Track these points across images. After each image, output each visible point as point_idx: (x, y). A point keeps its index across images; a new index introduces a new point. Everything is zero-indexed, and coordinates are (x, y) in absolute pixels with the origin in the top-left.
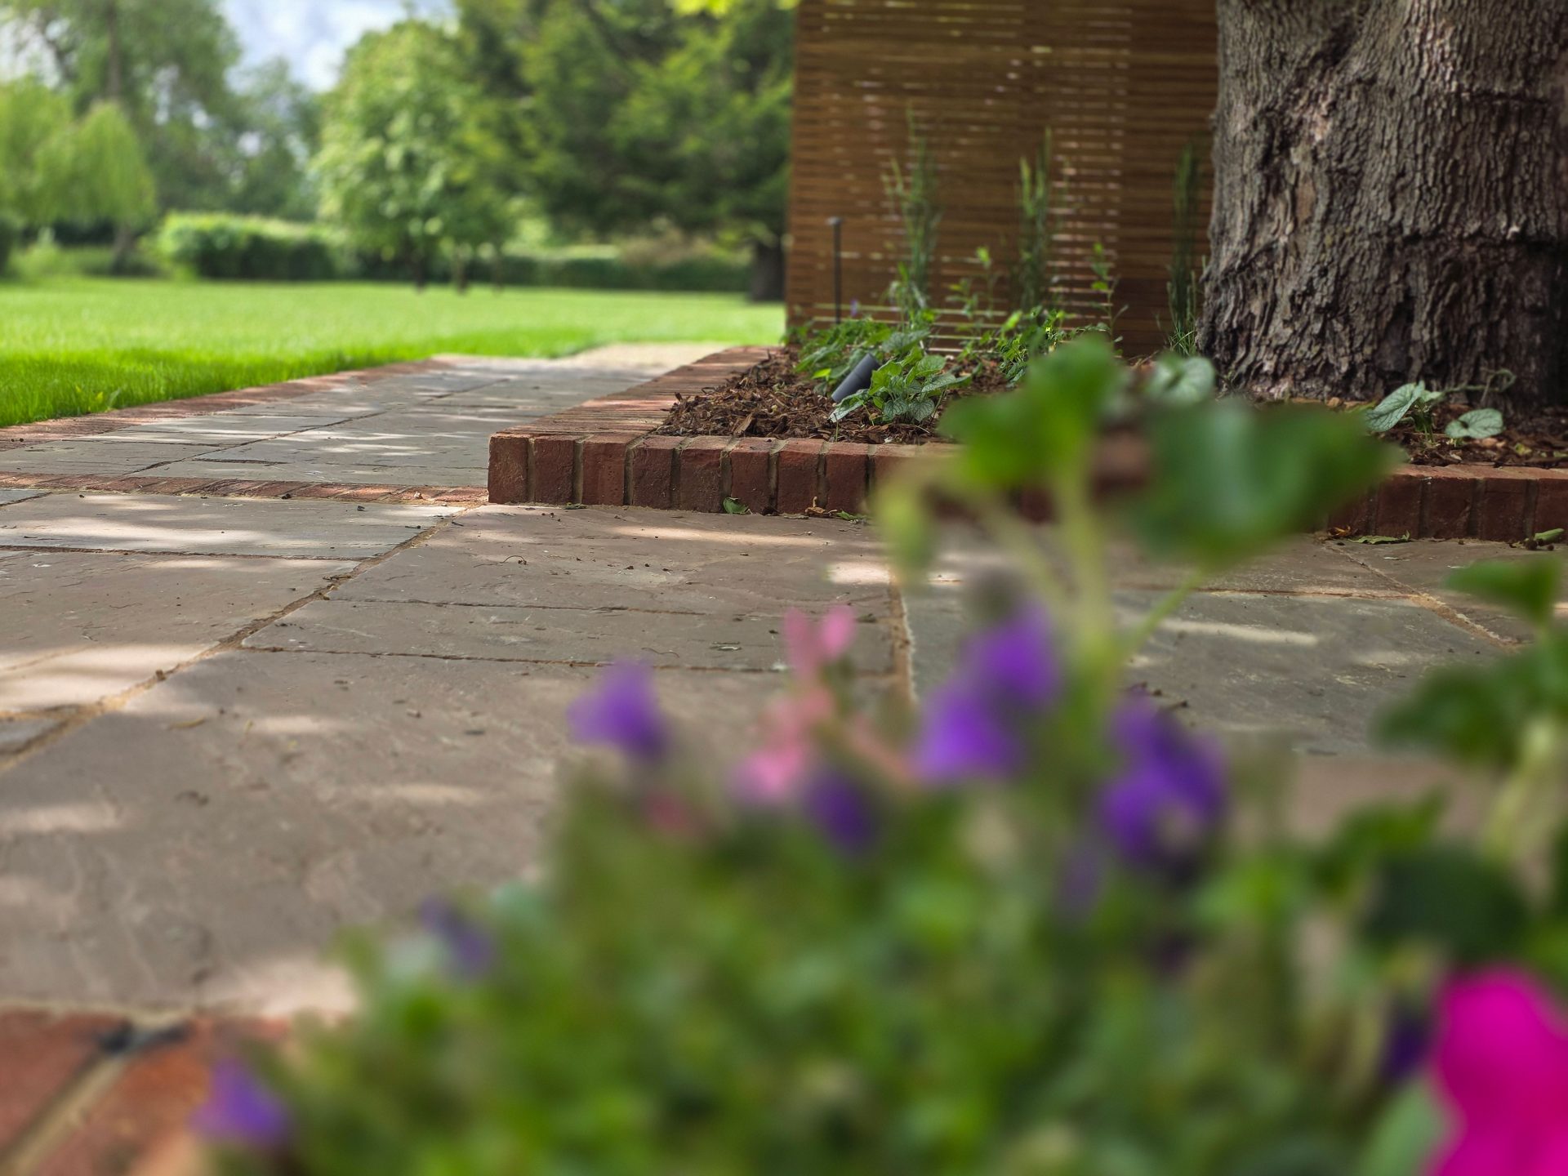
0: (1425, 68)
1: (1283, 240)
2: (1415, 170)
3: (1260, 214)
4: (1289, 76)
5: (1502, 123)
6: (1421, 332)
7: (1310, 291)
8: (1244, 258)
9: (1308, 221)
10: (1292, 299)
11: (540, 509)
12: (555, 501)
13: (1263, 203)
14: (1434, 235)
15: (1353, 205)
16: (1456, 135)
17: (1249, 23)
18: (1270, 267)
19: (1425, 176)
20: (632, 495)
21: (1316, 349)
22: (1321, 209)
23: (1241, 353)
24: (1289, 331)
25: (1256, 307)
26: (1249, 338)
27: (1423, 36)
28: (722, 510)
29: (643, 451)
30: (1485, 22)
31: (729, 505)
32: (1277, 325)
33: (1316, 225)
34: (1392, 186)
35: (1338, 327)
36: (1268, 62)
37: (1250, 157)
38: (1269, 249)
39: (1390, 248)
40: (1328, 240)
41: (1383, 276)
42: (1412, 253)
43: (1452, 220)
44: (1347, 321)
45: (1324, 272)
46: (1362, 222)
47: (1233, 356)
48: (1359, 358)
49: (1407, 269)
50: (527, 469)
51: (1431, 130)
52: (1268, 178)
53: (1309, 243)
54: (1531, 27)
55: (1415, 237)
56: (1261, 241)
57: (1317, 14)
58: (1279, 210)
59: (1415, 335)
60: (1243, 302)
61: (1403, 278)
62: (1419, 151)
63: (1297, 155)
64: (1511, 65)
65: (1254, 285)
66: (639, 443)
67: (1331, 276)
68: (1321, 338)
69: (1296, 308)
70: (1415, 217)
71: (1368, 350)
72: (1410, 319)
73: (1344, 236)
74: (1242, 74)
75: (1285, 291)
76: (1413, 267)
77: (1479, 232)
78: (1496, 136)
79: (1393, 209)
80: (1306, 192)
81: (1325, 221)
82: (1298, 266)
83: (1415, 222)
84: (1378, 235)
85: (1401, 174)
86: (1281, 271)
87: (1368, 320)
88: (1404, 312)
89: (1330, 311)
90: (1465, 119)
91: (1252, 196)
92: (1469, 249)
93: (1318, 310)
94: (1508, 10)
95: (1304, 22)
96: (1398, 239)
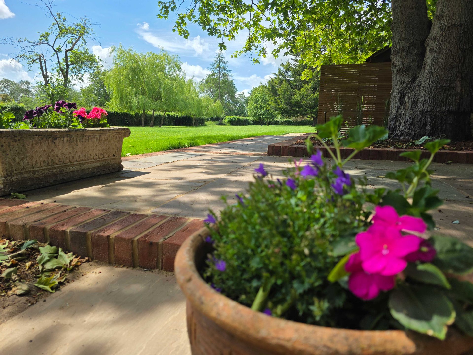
0: (430, 82)
1: (403, 113)
2: (428, 100)
3: (399, 108)
4: (405, 85)
5: (445, 91)
6: (428, 128)
7: (408, 121)
8: (396, 116)
9: (407, 109)
10: (404, 123)
11: (275, 156)
12: (277, 155)
13: (399, 107)
14: (431, 111)
15: (416, 107)
16: (436, 94)
17: (398, 77)
18: (400, 117)
19: (430, 101)
20: (289, 154)
21: (408, 131)
22: (410, 107)
23: (395, 132)
24: (403, 128)
25: (397, 124)
26: (396, 129)
27: (430, 77)
28: (303, 157)
29: (291, 148)
30: (442, 74)
31: (304, 156)
32: (401, 127)
33: (409, 110)
34: (423, 103)
35: (412, 127)
36: (401, 83)
37: (397, 99)
38: (400, 114)
39: (423, 114)
40: (411, 112)
41: (421, 118)
42: (427, 114)
43: (435, 108)
44: (414, 126)
45: (410, 118)
46: (417, 109)
47: (393, 132)
48: (416, 132)
49: (426, 117)
50: (273, 151)
51: (431, 93)
52: (400, 103)
53: (408, 113)
54: (451, 74)
55: (427, 111)
56: (399, 113)
57: (410, 74)
58: (402, 108)
59: (427, 128)
60: (395, 123)
61: (425, 119)
62: (429, 97)
63: (406, 98)
64: (447, 81)
65: (397, 120)
66: (291, 147)
67: (411, 119)
68: (409, 129)
69: (405, 124)
70: (427, 108)
71: (418, 131)
72: (426, 126)
73: (414, 112)
74: (396, 85)
75: (403, 121)
76: (427, 117)
77: (440, 110)
78: (444, 93)
79: (423, 107)
80: (407, 104)
81: (410, 109)
82: (405, 117)
83: (428, 109)
84: (420, 111)
85: (425, 101)
86: (402, 118)
87: (418, 126)
88: (425, 124)
89: (411, 124)
90: (438, 91)
91: (397, 106)
92: (438, 113)
93: (409, 124)
94: (447, 71)
95: (408, 76)
96: (424, 112)
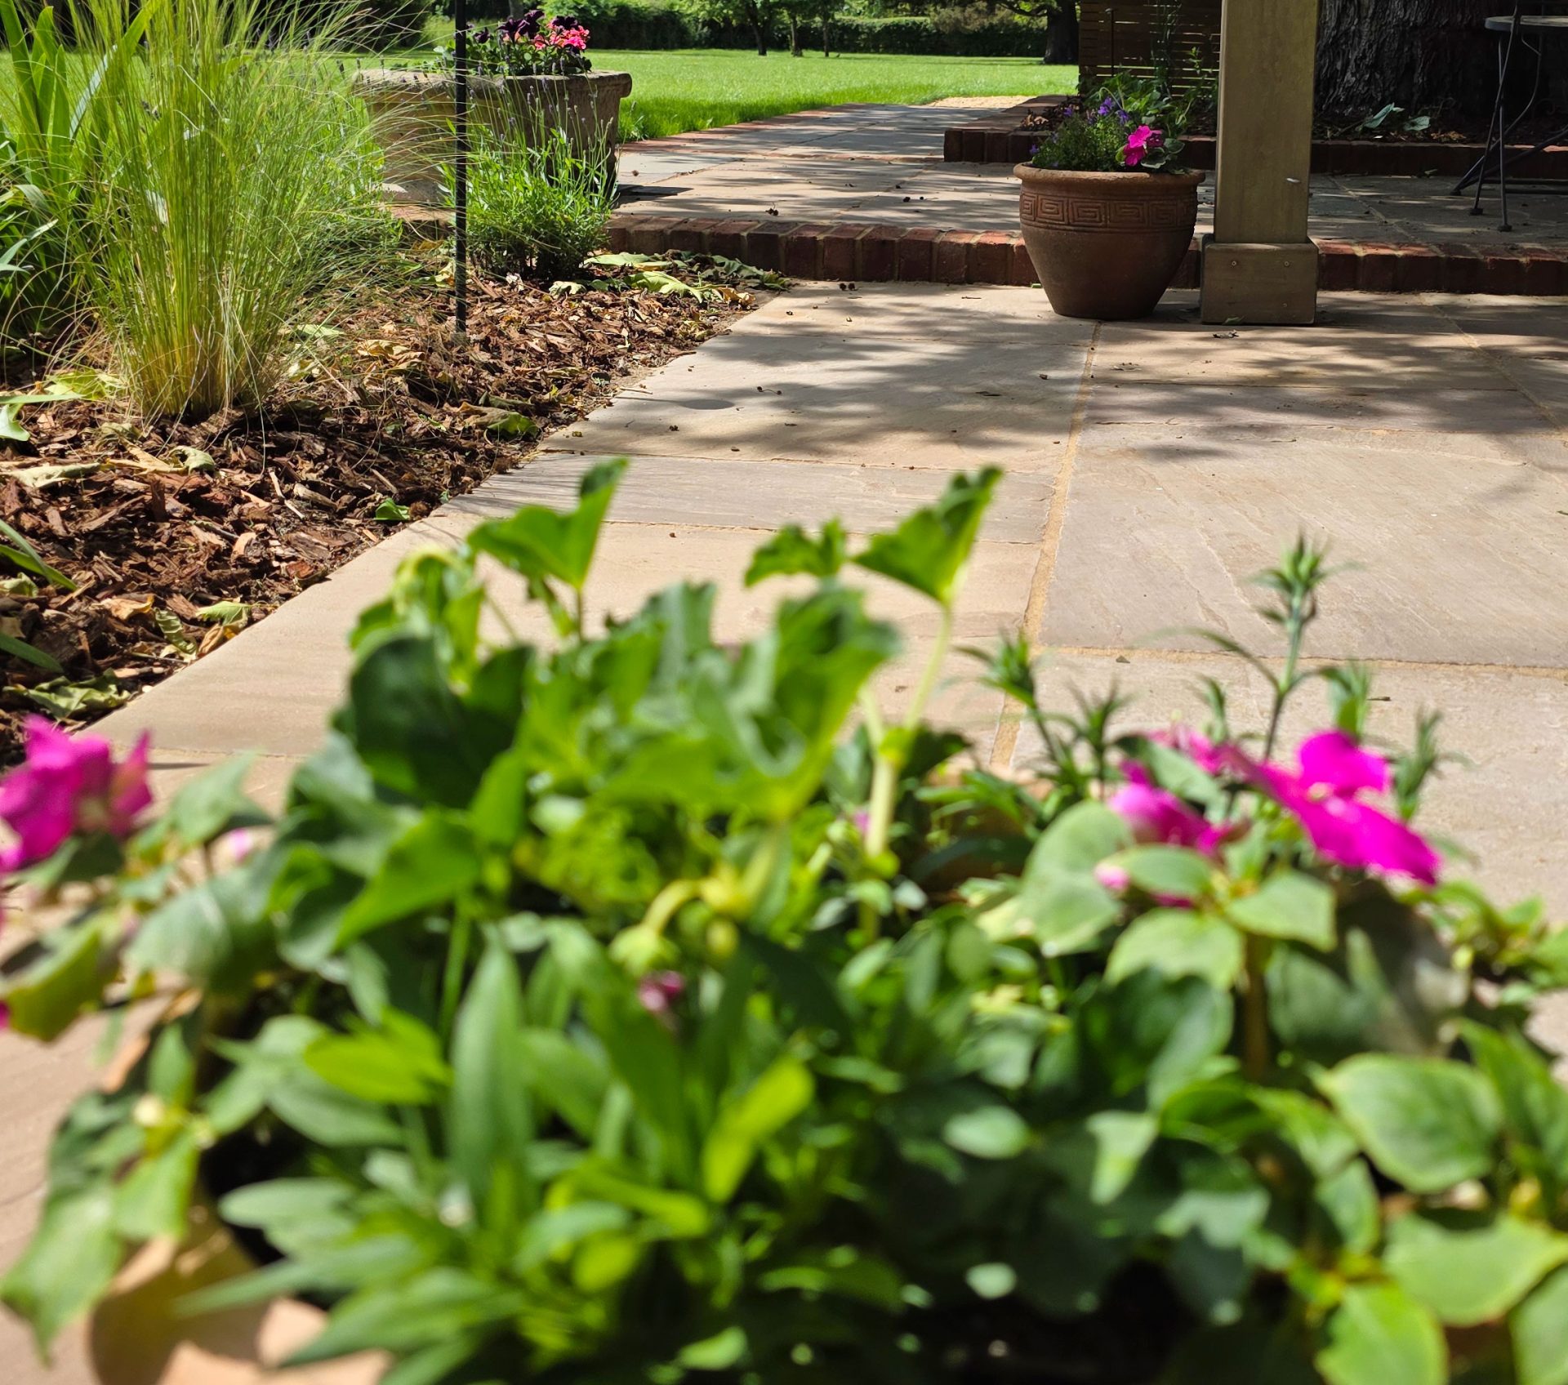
1: (1353, 28)
6: (1419, 79)
7: (1364, 57)
8: (1334, 37)
9: (1366, 18)
10: (1355, 61)
14: (1425, 25)
15: (1386, 10)
18: (1346, 43)
21: (1366, 88)
22: (1371, 11)
23: (1331, 92)
24: (1354, 79)
25: (1339, 65)
26: (1336, 83)
32: (1349, 75)
33: (1368, 20)
35: (1378, 76)
38: (1346, 33)
39: (1404, 33)
40: (1373, 29)
41: (1400, 48)
42: (1414, 36)
43: (1434, 18)
44: (1382, 74)
45: (1370, 46)
46: (1390, 19)
47: (1328, 92)
48: (1387, 93)
49: (1412, 44)
53: (1365, 29)
55: (1415, 26)
56: (1343, 28)
58: (1351, 11)
59: (1415, 81)
61: (1410, 49)
65: (1338, 53)
67: (1374, 48)
68: (1368, 83)
69: (1357, 66)
70: (1415, 15)
71: (1392, 89)
72: (1414, 73)
73: (1382, 26)
75: (1352, 57)
76: (1415, 43)
77: (1448, 24)
79: (1405, 12)
81: (1372, 18)
82: (1359, 43)
83: (1416, 19)
84: (1398, 26)
86: (1351, 45)
87: (1392, 73)
88: (1410, 68)
89: (1374, 67)
92: (1443, 33)
93: (1367, 66)
96: (1408, 28)
